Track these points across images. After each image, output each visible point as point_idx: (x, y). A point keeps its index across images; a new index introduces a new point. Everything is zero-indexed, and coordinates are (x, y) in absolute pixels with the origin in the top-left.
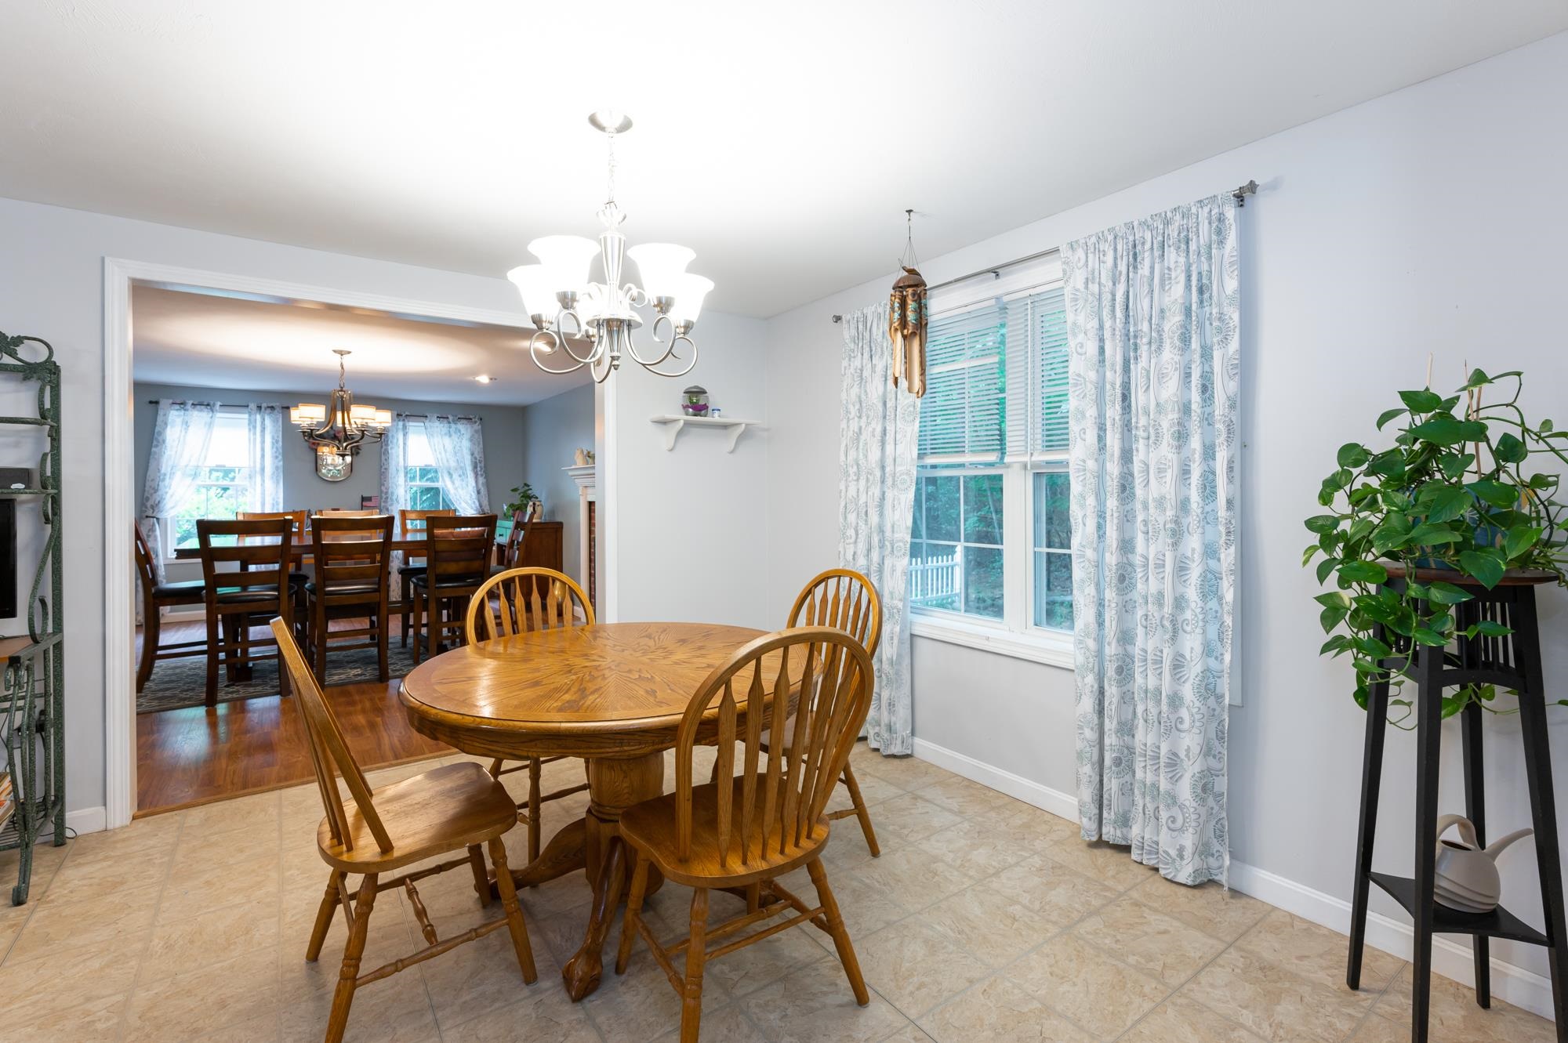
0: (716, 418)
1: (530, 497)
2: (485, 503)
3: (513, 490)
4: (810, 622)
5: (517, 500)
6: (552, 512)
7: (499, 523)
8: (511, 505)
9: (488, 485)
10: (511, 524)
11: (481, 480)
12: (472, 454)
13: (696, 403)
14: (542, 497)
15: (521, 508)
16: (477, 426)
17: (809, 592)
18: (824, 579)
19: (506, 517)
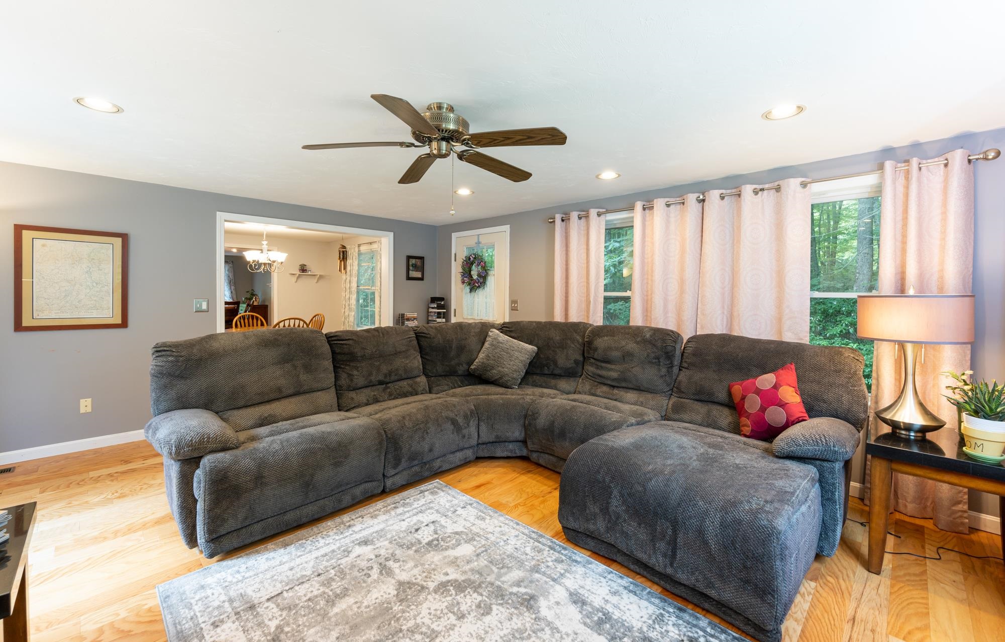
0: (309, 273)
1: (254, 295)
2: (235, 297)
3: (247, 292)
4: (312, 326)
5: (249, 296)
6: (264, 301)
7: (240, 305)
8: (246, 298)
9: (236, 289)
10: (245, 305)
11: (233, 287)
12: (229, 277)
13: (303, 269)
14: (260, 295)
15: (250, 299)
16: (231, 265)
17: (312, 319)
18: (315, 316)
19: (244, 303)
